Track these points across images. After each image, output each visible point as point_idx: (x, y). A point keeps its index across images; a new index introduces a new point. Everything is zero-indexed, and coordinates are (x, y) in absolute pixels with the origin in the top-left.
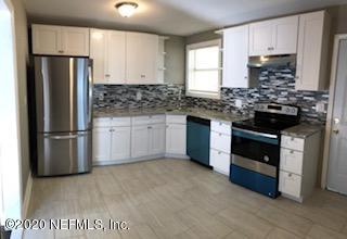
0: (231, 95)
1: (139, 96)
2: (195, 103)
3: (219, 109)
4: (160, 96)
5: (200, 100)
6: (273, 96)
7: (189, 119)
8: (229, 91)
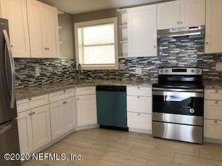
0: (130, 64)
1: (38, 72)
2: (89, 76)
3: (118, 78)
4: (56, 72)
5: (95, 72)
6: (175, 62)
7: (99, 88)
8: (128, 61)
